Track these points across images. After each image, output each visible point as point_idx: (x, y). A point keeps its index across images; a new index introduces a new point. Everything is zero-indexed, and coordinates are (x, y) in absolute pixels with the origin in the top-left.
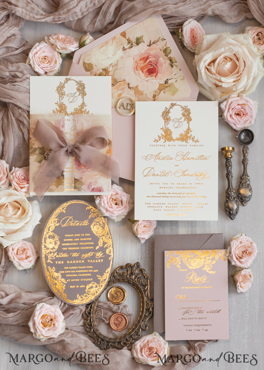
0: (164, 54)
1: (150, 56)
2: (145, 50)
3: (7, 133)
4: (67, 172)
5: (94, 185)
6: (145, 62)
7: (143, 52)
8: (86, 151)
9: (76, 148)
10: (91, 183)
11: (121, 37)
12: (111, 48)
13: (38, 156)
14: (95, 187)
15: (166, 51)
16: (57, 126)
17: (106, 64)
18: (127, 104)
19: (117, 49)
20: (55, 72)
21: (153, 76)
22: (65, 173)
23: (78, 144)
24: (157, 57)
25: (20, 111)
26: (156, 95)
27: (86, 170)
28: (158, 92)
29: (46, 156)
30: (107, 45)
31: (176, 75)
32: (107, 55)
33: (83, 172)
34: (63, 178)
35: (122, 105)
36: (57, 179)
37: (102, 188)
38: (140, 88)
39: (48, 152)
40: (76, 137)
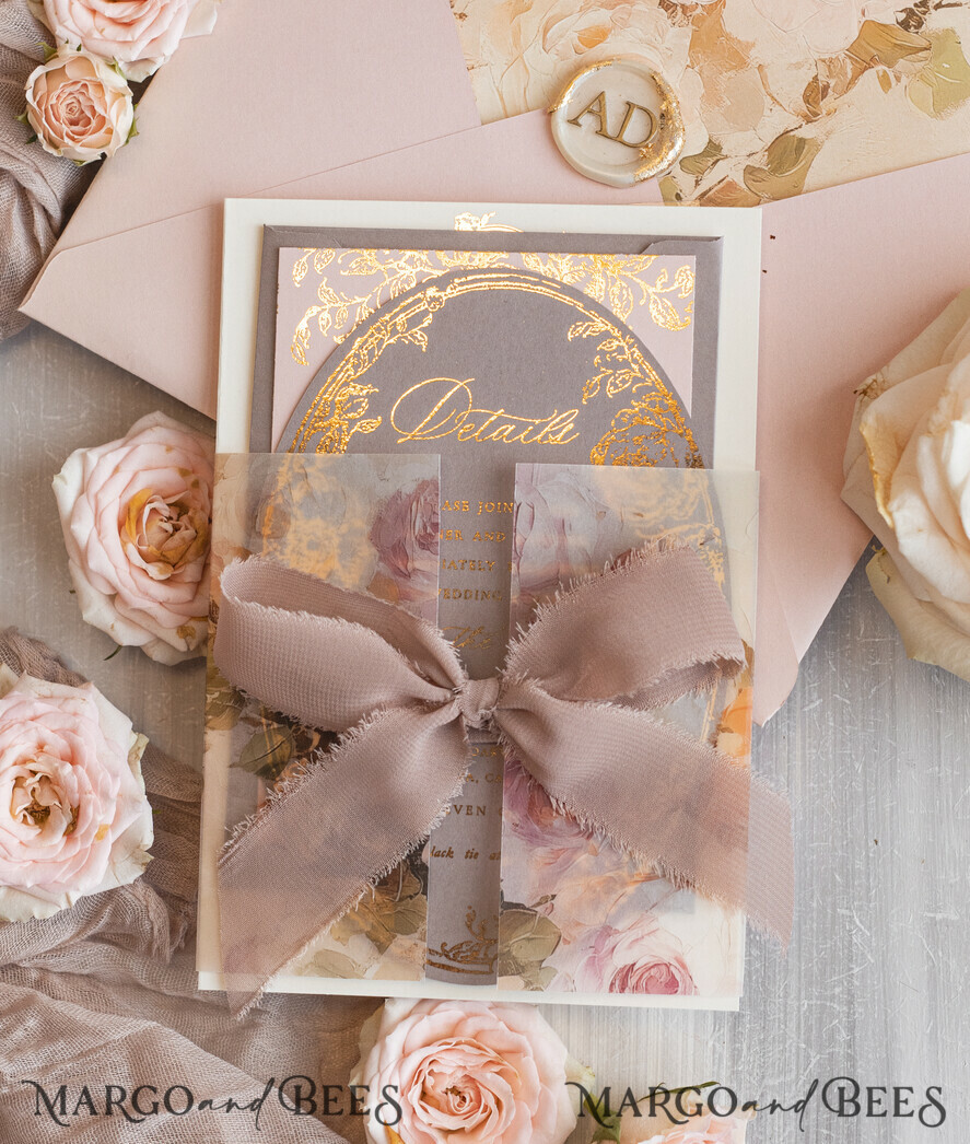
18: (630, 106)
26: (826, 88)
28: (844, 67)
35: (596, 106)
38: (734, 23)
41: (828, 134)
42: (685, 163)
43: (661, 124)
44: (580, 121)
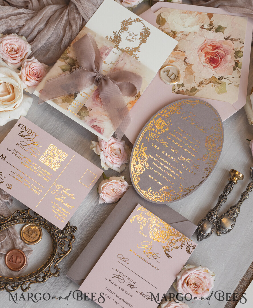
0: (235, 54)
1: (221, 48)
2: (220, 40)
3: (50, 25)
4: (82, 95)
5: (98, 123)
6: (213, 50)
7: (217, 40)
8: (112, 88)
9: (105, 80)
10: (96, 119)
11: (207, 16)
12: (191, 19)
13: (66, 64)
14: (98, 125)
15: (238, 54)
16: (101, 51)
17: (177, 28)
18: (173, 73)
19: (196, 23)
20: (129, 6)
21: (212, 66)
22: (78, 95)
23: (109, 78)
24: (227, 52)
25: (77, 16)
26: (203, 83)
27: (100, 105)
28: (207, 81)
29: (73, 69)
30: (190, 15)
31: (233, 78)
32: (184, 22)
33: (96, 104)
34: (74, 97)
35: (168, 71)
36: (68, 95)
37: (103, 130)
38: (194, 68)
39: (77, 67)
40: (111, 71)
41: (201, 90)
42: (178, 85)
43: (177, 78)
44: (165, 72)
